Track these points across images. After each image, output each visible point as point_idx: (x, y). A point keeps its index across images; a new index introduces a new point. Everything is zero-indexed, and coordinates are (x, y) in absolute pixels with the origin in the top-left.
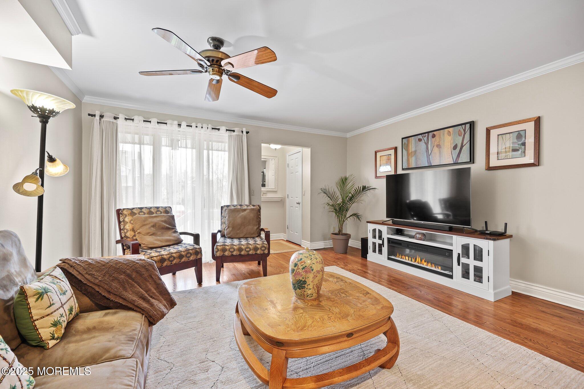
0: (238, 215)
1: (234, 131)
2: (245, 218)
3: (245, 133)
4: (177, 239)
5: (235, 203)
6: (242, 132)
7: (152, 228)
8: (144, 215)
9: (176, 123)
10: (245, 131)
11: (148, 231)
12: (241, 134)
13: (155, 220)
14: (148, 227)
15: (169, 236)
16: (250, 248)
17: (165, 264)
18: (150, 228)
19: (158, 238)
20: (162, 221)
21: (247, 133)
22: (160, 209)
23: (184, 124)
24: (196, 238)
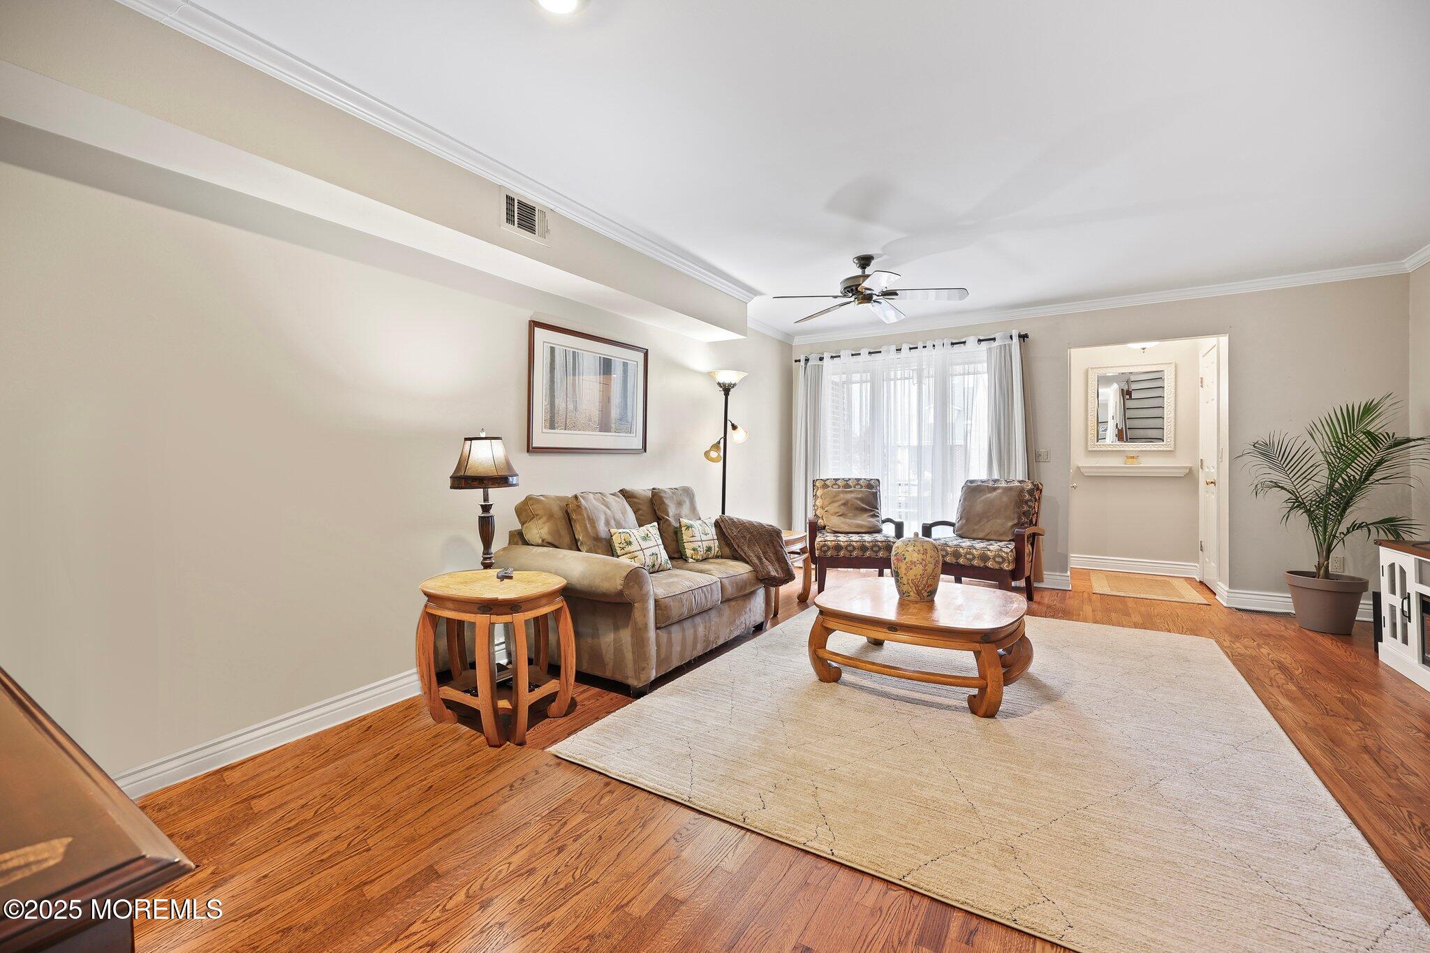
0: (981, 497)
1: (994, 339)
2: (990, 503)
3: (1016, 339)
4: (871, 526)
5: (996, 476)
6: (1011, 337)
7: (843, 507)
8: (839, 488)
9: (893, 348)
10: (1015, 334)
11: (837, 510)
12: (1008, 342)
13: (849, 496)
14: (838, 504)
15: (864, 520)
16: (973, 554)
17: (842, 553)
18: (839, 506)
19: (848, 520)
20: (857, 499)
21: (1023, 337)
22: (861, 482)
23: (905, 347)
24: (899, 528)
